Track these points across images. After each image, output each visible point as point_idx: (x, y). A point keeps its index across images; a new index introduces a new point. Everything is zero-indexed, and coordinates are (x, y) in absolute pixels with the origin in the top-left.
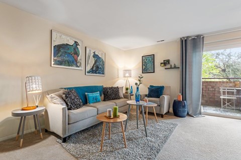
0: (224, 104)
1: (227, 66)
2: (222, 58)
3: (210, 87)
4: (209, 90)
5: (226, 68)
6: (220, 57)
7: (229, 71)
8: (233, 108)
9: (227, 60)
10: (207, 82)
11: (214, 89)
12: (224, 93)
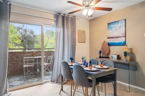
0: (26, 71)
1: (24, 38)
2: (21, 31)
3: (15, 57)
4: (14, 60)
5: (24, 39)
6: (20, 30)
7: (25, 42)
8: (31, 73)
9: (24, 33)
10: (12, 53)
11: (18, 59)
12: (26, 62)
